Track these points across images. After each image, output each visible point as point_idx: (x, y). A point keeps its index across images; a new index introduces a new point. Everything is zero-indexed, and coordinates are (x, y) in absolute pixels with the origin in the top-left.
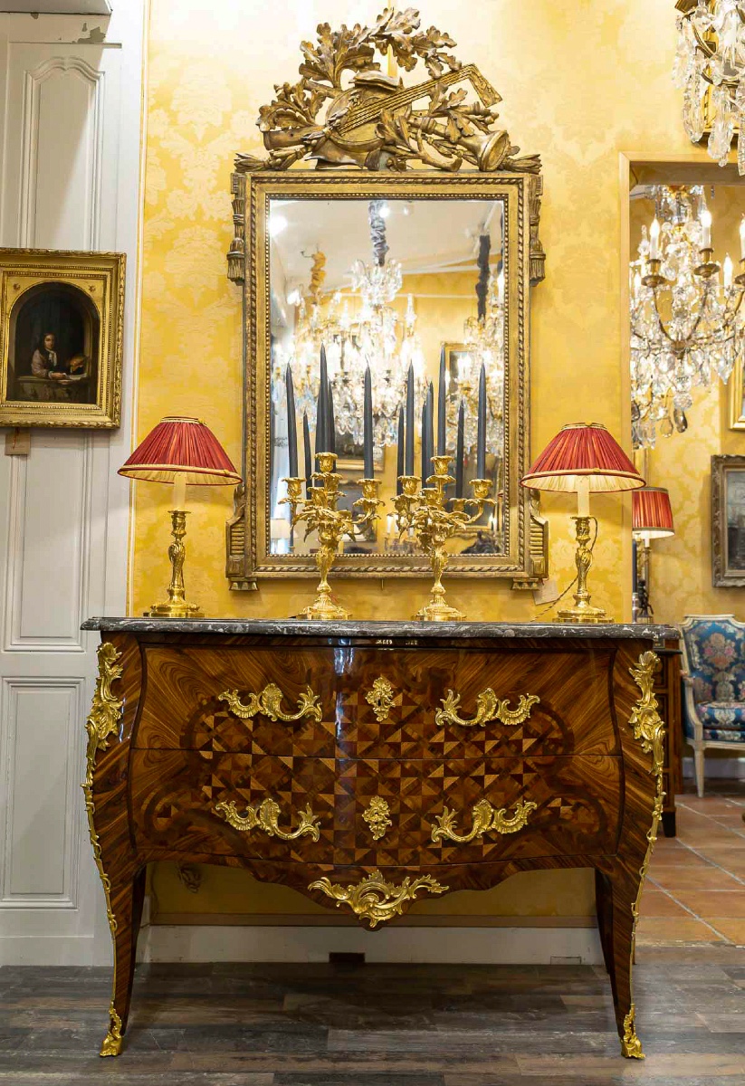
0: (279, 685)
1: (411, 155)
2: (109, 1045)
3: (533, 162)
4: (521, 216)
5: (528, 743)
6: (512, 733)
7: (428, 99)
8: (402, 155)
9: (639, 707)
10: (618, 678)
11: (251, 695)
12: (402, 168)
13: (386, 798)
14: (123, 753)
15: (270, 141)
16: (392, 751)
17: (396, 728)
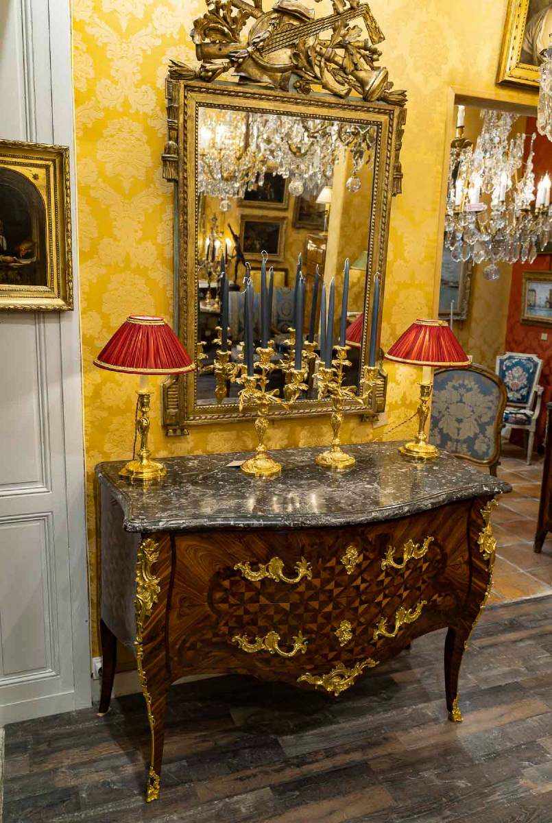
0: (280, 558)
1: (316, 81)
2: (152, 793)
3: (401, 97)
4: (390, 142)
5: (425, 566)
6: (418, 563)
7: (330, 32)
8: (308, 80)
9: (483, 533)
10: (473, 516)
11: (260, 565)
12: (307, 91)
13: (349, 620)
14: (162, 613)
15: (202, 52)
16: (355, 591)
17: (358, 576)
